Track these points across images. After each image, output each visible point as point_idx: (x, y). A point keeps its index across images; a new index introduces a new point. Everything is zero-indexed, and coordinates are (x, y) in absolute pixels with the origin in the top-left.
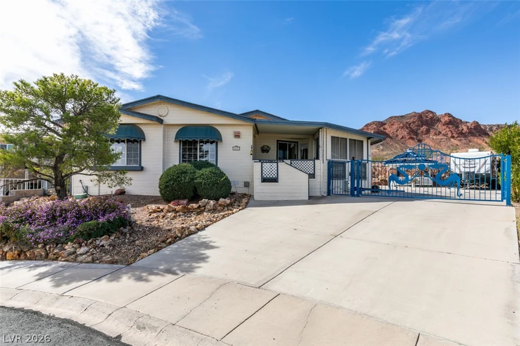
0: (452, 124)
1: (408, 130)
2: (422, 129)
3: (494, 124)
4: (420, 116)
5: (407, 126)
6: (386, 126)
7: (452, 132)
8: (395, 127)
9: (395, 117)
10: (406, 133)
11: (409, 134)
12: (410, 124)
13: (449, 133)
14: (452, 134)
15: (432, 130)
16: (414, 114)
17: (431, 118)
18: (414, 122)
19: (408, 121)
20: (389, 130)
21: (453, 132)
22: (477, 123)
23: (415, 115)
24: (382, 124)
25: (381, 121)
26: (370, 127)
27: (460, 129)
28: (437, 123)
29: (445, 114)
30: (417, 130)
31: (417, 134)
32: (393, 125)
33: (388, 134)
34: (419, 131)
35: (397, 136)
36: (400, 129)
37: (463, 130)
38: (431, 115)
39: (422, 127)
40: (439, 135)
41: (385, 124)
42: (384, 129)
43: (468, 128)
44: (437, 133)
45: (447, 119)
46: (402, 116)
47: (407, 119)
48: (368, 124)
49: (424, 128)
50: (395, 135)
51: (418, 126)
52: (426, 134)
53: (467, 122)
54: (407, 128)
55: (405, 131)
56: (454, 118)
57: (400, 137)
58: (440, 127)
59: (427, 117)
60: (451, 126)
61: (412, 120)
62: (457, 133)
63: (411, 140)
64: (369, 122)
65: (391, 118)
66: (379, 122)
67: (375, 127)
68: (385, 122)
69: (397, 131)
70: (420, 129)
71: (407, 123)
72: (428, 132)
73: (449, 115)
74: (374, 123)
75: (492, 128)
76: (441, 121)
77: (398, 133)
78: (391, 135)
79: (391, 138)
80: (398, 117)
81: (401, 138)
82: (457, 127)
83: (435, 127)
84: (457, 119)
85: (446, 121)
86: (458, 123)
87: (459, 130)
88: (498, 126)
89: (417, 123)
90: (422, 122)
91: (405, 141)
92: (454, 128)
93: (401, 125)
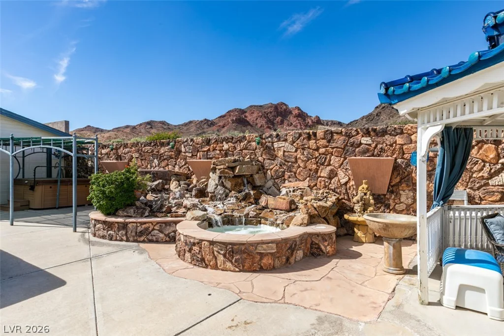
0: (301, 117)
1: (265, 120)
2: (277, 119)
3: (330, 120)
4: (276, 107)
5: (265, 116)
6: (247, 114)
7: (300, 124)
8: (255, 115)
9: (255, 106)
10: (264, 122)
11: (266, 123)
12: (267, 114)
13: (298, 125)
14: (301, 126)
15: (285, 121)
16: (270, 105)
17: (285, 110)
18: (271, 113)
19: (266, 111)
20: (250, 118)
21: (302, 124)
22: (319, 117)
23: (272, 105)
24: (243, 112)
25: (242, 109)
26: (232, 114)
27: (307, 121)
28: (289, 115)
29: (296, 107)
30: (274, 120)
31: (273, 124)
32: (253, 113)
33: (248, 122)
34: (275, 122)
35: (257, 124)
36: (259, 118)
37: (308, 122)
38: (285, 107)
39: (278, 117)
40: (291, 126)
41: (246, 112)
42: (246, 117)
43: (312, 122)
44: (290, 124)
45: (297, 112)
46: (261, 106)
47: (265, 109)
48: (230, 111)
49: (279, 119)
50: (255, 123)
51: (275, 116)
52: (281, 124)
53: (311, 116)
54: (265, 117)
55: (263, 120)
56: (302, 111)
57: (259, 125)
58: (292, 119)
59: (281, 108)
60: (300, 119)
61: (269, 110)
62: (304, 126)
63: (268, 129)
64: (231, 109)
65: (251, 106)
66: (241, 109)
67: (237, 113)
68: (246, 110)
69: (257, 119)
70: (276, 120)
71: (265, 112)
72: (282, 122)
73: (299, 109)
74: (236, 110)
75: (328, 123)
76: (292, 113)
77: (257, 122)
78: (251, 123)
79: (252, 126)
80: (257, 106)
81: (260, 127)
82: (304, 120)
83: (288, 119)
84: (304, 113)
85: (296, 114)
86: (305, 117)
87: (305, 123)
88: (332, 121)
89: (273, 113)
90: (277, 113)
91: (264, 130)
92: (302, 120)
93: (260, 114)
